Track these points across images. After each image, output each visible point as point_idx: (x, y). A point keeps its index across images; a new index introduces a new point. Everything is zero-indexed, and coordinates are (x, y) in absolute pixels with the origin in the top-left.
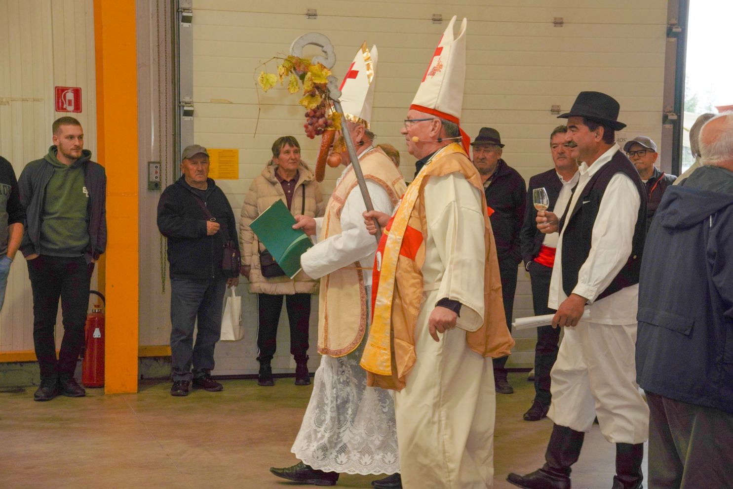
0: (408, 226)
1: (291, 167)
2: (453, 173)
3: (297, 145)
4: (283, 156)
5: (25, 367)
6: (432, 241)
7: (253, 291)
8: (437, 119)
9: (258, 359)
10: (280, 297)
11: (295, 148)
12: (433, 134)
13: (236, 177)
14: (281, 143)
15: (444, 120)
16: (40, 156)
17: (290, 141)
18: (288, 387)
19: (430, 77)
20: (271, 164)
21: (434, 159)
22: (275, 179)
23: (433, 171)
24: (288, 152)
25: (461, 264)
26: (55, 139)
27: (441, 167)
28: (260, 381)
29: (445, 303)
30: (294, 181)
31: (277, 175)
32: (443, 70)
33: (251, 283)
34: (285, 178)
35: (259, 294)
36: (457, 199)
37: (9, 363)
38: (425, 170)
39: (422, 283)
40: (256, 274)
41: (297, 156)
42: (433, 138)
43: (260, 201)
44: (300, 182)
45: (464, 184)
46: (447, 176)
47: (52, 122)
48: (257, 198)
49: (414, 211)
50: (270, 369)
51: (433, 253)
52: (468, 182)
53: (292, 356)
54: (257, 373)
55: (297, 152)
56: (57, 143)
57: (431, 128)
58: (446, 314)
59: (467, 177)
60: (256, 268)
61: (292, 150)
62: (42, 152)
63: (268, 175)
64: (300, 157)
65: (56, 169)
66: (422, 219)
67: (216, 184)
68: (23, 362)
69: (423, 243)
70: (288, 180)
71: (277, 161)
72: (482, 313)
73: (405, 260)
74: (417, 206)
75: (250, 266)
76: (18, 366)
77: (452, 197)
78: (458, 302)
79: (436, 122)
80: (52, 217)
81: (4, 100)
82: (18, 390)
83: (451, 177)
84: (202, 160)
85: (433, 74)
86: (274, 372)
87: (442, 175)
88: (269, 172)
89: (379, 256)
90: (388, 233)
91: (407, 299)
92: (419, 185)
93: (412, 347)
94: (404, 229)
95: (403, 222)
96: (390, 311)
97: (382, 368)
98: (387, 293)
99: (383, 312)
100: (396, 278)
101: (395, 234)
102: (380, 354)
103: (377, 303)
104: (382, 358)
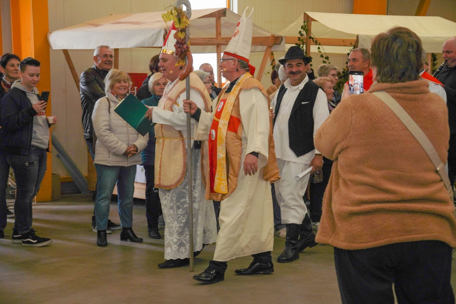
8: (236, 59)
12: (234, 67)
15: (239, 60)
19: (233, 37)
21: (240, 80)
23: (244, 86)
25: (261, 134)
27: (248, 84)
29: (253, 153)
32: (239, 34)
36: (257, 102)
39: (241, 144)
49: (234, 107)
52: (262, 93)
57: (233, 63)
59: (260, 90)
66: (239, 111)
69: (241, 123)
77: (254, 101)
83: (253, 90)
87: (248, 89)
89: (213, 132)
90: (219, 120)
91: (234, 153)
92: (235, 95)
93: (235, 178)
94: (229, 117)
95: (228, 114)
96: (225, 160)
97: (223, 190)
98: (222, 151)
99: (221, 161)
100: (226, 143)
101: (224, 121)
102: (222, 183)
103: (218, 157)
104: (223, 185)
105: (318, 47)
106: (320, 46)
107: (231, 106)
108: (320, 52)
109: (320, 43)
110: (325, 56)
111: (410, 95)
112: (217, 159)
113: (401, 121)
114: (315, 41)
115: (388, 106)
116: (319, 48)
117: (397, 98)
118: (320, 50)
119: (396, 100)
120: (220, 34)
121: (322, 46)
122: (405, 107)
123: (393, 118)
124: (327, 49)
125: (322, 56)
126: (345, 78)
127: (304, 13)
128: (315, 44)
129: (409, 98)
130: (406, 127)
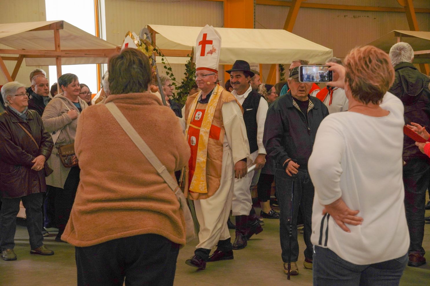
2: (232, 101)
12: (215, 81)
23: (225, 100)
27: (227, 98)
32: (217, 52)
39: (222, 150)
49: (214, 118)
57: (214, 78)
66: (220, 121)
69: (221, 131)
77: (235, 112)
87: (229, 102)
89: (194, 139)
90: (199, 128)
91: (216, 158)
92: (214, 106)
93: (217, 179)
94: (210, 126)
95: (209, 123)
96: (205, 163)
97: (202, 190)
98: (203, 156)
99: (201, 165)
100: (208, 149)
101: (205, 130)
102: (200, 184)
103: (197, 161)
104: (202, 186)
105: (161, 59)
106: (164, 58)
107: (212, 117)
108: (164, 63)
109: (163, 55)
110: (168, 67)
111: (133, 106)
112: (197, 162)
113: (121, 127)
114: (159, 53)
115: (111, 114)
116: (163, 60)
117: (120, 108)
118: (164, 61)
119: (120, 109)
120: (59, 46)
121: (166, 57)
122: (127, 116)
123: (114, 125)
124: (170, 60)
125: (165, 67)
126: (185, 88)
127: (148, 25)
128: (159, 55)
129: (131, 107)
130: (126, 133)
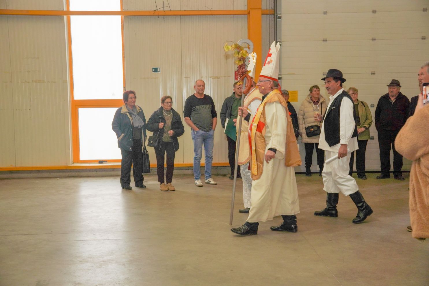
0: (259, 121)
1: (317, 96)
2: (276, 102)
3: (319, 88)
4: (313, 92)
5: (226, 168)
6: (268, 126)
7: (303, 142)
8: (271, 80)
9: (305, 167)
10: (313, 144)
11: (318, 89)
12: (270, 86)
13: (297, 101)
14: (313, 88)
15: (273, 81)
16: (230, 96)
17: (316, 87)
18: (316, 176)
19: (268, 65)
20: (309, 96)
21: (269, 95)
22: (311, 101)
23: (268, 101)
24: (315, 91)
25: (277, 135)
26: (234, 90)
27: (271, 99)
28: (306, 174)
29: (271, 149)
30: (318, 102)
31: (311, 99)
32: (273, 62)
33: (302, 139)
34: (314, 100)
35: (306, 143)
36: (276, 111)
37: (221, 166)
38: (265, 100)
39: (265, 141)
40: (304, 135)
41: (319, 92)
42: (270, 87)
43: (305, 109)
44: (320, 102)
45: (279, 106)
46: (273, 102)
47: (234, 83)
48: (304, 108)
49: (262, 115)
50: (310, 170)
51: (268, 130)
52: (281, 105)
53: (318, 166)
54: (305, 172)
55: (319, 91)
56: (235, 91)
57: (269, 84)
58: (271, 153)
59: (281, 103)
60: (304, 134)
61: (317, 90)
62: (230, 94)
63: (308, 100)
64: (320, 93)
65: (235, 100)
66: (264, 118)
67: (291, 104)
68: (226, 166)
69: (265, 126)
70: (316, 101)
71: (311, 94)
72: (284, 153)
73: (258, 133)
74: (263, 113)
75: (302, 133)
76: (224, 168)
77: (274, 111)
78: (275, 149)
79: (271, 82)
80: (234, 116)
81: (219, 77)
82: (224, 176)
83: (275, 103)
84: (285, 95)
85: (269, 63)
86: (311, 171)
87: (271, 102)
88: (309, 99)
89: (250, 131)
91: (260, 147)
93: (261, 166)
95: (257, 119)
96: (255, 151)
97: (255, 172)
98: (254, 145)
100: (255, 140)
102: (255, 167)
103: (252, 149)
